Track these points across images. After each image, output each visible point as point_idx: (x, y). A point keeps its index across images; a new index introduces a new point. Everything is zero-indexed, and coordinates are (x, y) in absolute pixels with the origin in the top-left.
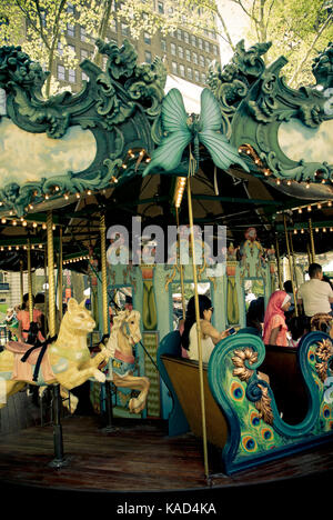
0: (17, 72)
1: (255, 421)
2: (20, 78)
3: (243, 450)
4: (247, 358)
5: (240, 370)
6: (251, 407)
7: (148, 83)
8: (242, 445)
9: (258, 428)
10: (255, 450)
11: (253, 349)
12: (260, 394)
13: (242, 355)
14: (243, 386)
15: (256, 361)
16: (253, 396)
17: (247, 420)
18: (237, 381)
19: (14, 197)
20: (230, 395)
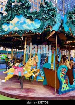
0: (26, 4)
1: (65, 83)
2: (27, 6)
3: (62, 90)
4: (64, 70)
5: (63, 73)
6: (64, 80)
7: (54, 11)
8: (62, 88)
9: (65, 85)
10: (64, 90)
11: (65, 68)
12: (66, 78)
13: (64, 69)
14: (63, 76)
15: (66, 71)
16: (65, 78)
17: (63, 83)
18: (62, 75)
19: (21, 32)
20: (61, 77)
